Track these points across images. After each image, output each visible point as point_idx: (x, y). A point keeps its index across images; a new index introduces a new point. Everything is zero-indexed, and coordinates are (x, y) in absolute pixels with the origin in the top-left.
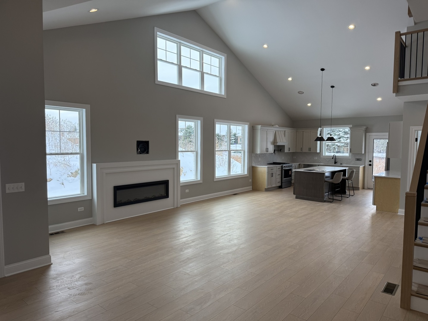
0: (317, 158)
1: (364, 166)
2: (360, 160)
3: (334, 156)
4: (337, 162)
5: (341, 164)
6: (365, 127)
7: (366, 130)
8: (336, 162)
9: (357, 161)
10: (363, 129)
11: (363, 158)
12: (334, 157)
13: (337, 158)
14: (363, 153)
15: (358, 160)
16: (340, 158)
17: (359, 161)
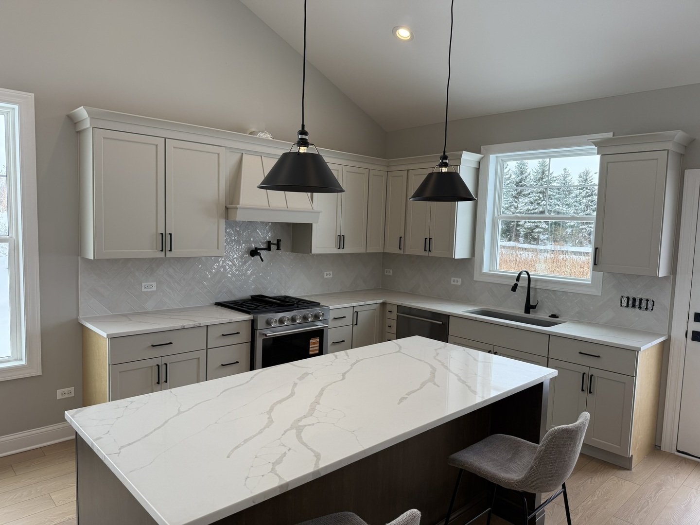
0: (460, 280)
1: (664, 342)
2: (644, 304)
3: (524, 275)
4: (534, 307)
5: (554, 316)
6: (679, 135)
7: (682, 155)
8: (532, 303)
9: (630, 310)
10: (670, 146)
11: (662, 300)
12: (523, 283)
13: (539, 286)
14: (662, 272)
15: (634, 303)
16: (552, 287)
17: (636, 310)
